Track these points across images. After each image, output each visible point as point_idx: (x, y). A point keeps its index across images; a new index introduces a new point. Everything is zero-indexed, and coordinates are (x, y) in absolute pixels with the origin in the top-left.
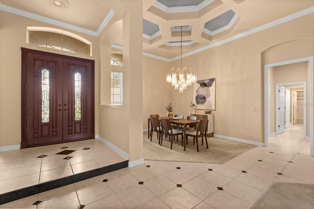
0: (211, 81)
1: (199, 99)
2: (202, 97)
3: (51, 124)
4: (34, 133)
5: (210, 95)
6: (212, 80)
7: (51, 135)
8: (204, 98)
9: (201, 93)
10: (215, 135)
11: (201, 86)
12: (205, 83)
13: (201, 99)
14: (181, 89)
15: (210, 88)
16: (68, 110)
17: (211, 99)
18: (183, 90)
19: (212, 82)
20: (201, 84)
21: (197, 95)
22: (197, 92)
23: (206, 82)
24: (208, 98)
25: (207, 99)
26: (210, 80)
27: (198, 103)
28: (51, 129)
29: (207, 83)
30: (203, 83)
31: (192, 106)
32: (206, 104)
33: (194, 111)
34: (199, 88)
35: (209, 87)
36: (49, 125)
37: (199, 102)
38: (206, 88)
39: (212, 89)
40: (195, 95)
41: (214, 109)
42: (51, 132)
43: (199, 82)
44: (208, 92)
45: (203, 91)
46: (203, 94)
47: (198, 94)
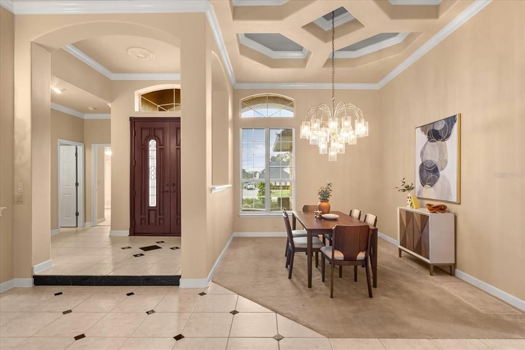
0: (450, 125)
1: (425, 171)
2: (430, 168)
3: (158, 209)
4: (141, 219)
5: (446, 162)
6: (451, 121)
7: (158, 224)
8: (435, 170)
9: (429, 158)
10: (458, 271)
11: (429, 139)
12: (437, 131)
13: (430, 173)
14: (332, 153)
15: (448, 142)
16: (177, 193)
17: (448, 174)
18: (338, 154)
19: (452, 127)
20: (429, 135)
21: (421, 162)
22: (422, 154)
23: (439, 127)
24: (442, 169)
25: (441, 173)
26: (447, 120)
27: (423, 183)
28: (158, 217)
29: (440, 130)
30: (434, 130)
31: (404, 190)
32: (438, 184)
33: (410, 203)
34: (426, 143)
35: (444, 140)
36: (156, 210)
37: (427, 179)
38: (439, 142)
39: (451, 143)
40: (419, 162)
41: (454, 199)
42: (158, 219)
43: (426, 129)
44: (443, 152)
45: (433, 153)
46: (433, 159)
47: (424, 160)
